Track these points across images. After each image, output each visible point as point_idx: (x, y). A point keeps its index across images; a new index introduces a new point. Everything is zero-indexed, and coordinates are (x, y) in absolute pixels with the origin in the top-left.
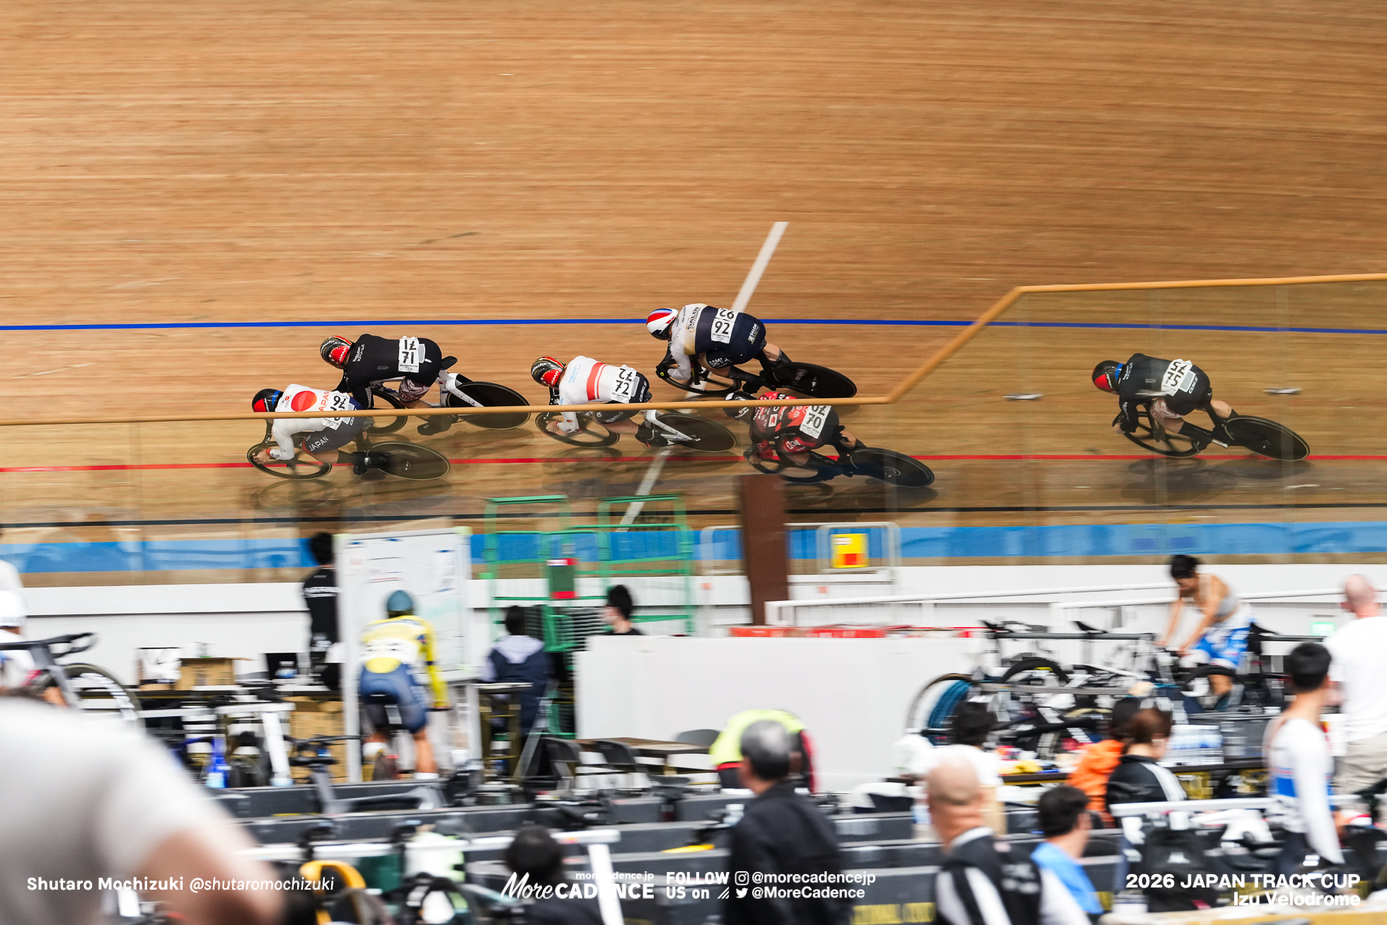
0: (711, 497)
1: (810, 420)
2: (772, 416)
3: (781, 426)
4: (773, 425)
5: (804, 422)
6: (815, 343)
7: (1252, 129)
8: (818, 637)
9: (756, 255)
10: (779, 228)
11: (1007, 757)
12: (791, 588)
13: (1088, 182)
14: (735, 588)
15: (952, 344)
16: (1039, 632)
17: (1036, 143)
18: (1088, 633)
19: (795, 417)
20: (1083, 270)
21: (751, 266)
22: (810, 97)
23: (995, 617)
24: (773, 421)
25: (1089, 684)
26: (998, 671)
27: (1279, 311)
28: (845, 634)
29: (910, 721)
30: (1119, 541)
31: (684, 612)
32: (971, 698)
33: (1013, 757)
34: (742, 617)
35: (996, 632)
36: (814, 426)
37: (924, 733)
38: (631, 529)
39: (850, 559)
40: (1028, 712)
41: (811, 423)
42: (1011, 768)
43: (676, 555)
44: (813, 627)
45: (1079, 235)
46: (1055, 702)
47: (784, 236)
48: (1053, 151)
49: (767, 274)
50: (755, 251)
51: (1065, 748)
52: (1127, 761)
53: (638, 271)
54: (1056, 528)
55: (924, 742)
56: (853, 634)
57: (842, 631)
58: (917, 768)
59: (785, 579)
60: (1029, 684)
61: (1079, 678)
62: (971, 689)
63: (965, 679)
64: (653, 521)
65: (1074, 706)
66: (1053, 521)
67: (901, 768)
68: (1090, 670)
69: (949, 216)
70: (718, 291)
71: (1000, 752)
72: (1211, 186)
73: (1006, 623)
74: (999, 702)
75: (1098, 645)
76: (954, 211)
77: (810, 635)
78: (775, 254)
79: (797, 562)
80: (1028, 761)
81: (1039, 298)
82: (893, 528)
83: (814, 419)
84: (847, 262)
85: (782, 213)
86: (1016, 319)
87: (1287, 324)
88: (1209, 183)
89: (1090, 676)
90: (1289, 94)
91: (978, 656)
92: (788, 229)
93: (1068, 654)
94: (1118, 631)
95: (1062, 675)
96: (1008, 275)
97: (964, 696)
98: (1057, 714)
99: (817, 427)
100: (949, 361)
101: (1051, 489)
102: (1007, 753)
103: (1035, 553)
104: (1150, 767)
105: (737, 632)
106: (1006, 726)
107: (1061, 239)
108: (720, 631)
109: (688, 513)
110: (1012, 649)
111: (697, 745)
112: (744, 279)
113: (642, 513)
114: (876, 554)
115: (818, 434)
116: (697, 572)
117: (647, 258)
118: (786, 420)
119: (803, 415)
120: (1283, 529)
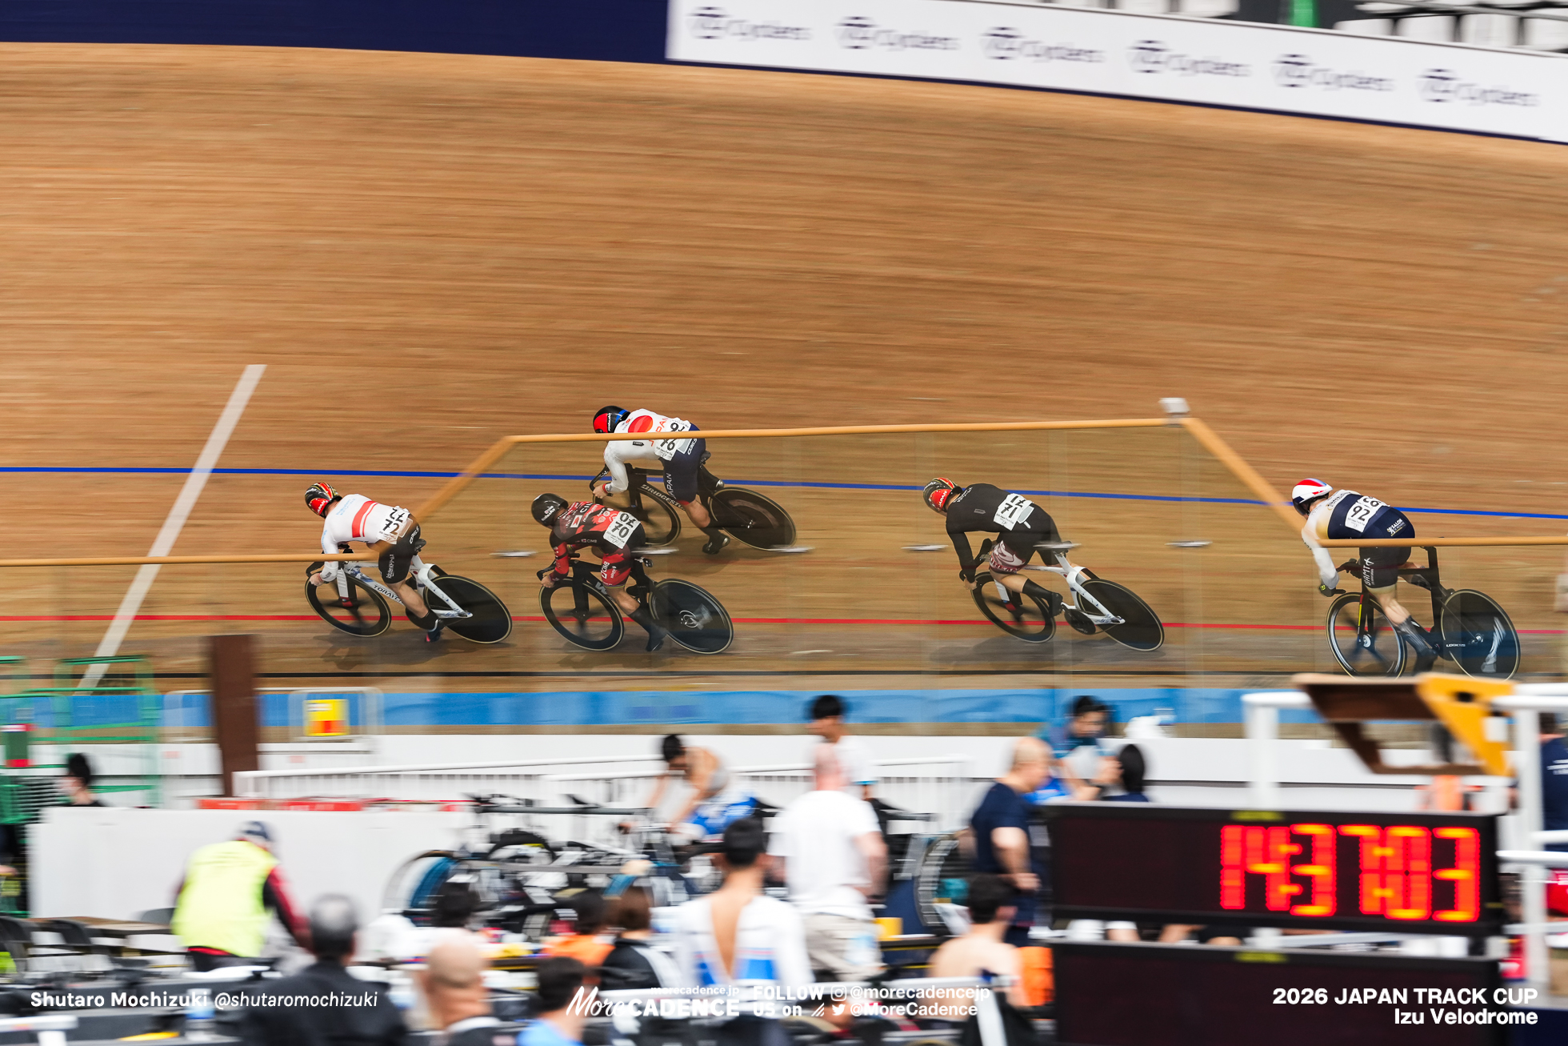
0: (179, 659)
1: (616, 528)
2: (577, 516)
3: (583, 528)
4: (574, 526)
5: (609, 529)
6: (289, 495)
7: (762, 270)
8: (289, 810)
9: (227, 400)
10: (253, 373)
11: (494, 939)
12: (260, 757)
13: (582, 325)
14: (203, 757)
15: (437, 496)
16: (528, 806)
17: (530, 283)
18: (583, 808)
19: (600, 521)
20: (580, 418)
21: (221, 411)
22: (287, 231)
23: (483, 789)
24: (576, 522)
25: (584, 862)
26: (483, 846)
27: (785, 464)
28: (318, 806)
29: (387, 901)
30: (616, 709)
31: (146, 781)
32: (452, 876)
33: (498, 940)
34: (209, 789)
35: (483, 805)
36: (620, 534)
37: (405, 914)
38: (96, 692)
39: (327, 726)
40: (517, 892)
41: (617, 532)
42: (496, 951)
43: (137, 721)
44: (288, 800)
45: (575, 381)
46: (544, 882)
47: (261, 380)
48: (547, 292)
49: (244, 420)
50: (226, 395)
51: (552, 931)
52: (621, 945)
53: (105, 416)
54: (546, 694)
55: (405, 922)
56: (332, 806)
57: (315, 804)
58: (398, 951)
59: (255, 747)
60: (514, 862)
61: (570, 856)
62: (452, 867)
63: (447, 855)
64: (111, 684)
65: (567, 885)
66: (545, 687)
67: (379, 951)
68: (583, 847)
69: (437, 359)
70: (188, 438)
71: (488, 935)
72: (723, 331)
73: (493, 796)
74: (486, 882)
75: (591, 819)
76: (442, 355)
77: (280, 807)
78: (253, 399)
79: (271, 730)
80: (515, 944)
81: (530, 448)
82: (374, 694)
83: (620, 528)
84: (325, 409)
85: (256, 356)
86: (504, 471)
87: (800, 478)
88: (717, 327)
89: (584, 853)
90: (801, 232)
91: (460, 831)
92: (266, 372)
93: (558, 829)
94: (615, 805)
95: (553, 852)
96: (501, 424)
97: (445, 874)
98: (549, 894)
99: (623, 537)
100: (436, 514)
101: (543, 653)
102: (496, 936)
103: (523, 721)
104: (641, 951)
105: (207, 804)
106: (490, 907)
107: (554, 385)
108: (187, 802)
109: (156, 676)
110: (502, 823)
111: (159, 924)
112: (214, 425)
113: (106, 676)
114: (356, 722)
115: (624, 544)
116: (159, 739)
117: (112, 402)
118: (589, 524)
119: (608, 522)
120: (789, 697)
